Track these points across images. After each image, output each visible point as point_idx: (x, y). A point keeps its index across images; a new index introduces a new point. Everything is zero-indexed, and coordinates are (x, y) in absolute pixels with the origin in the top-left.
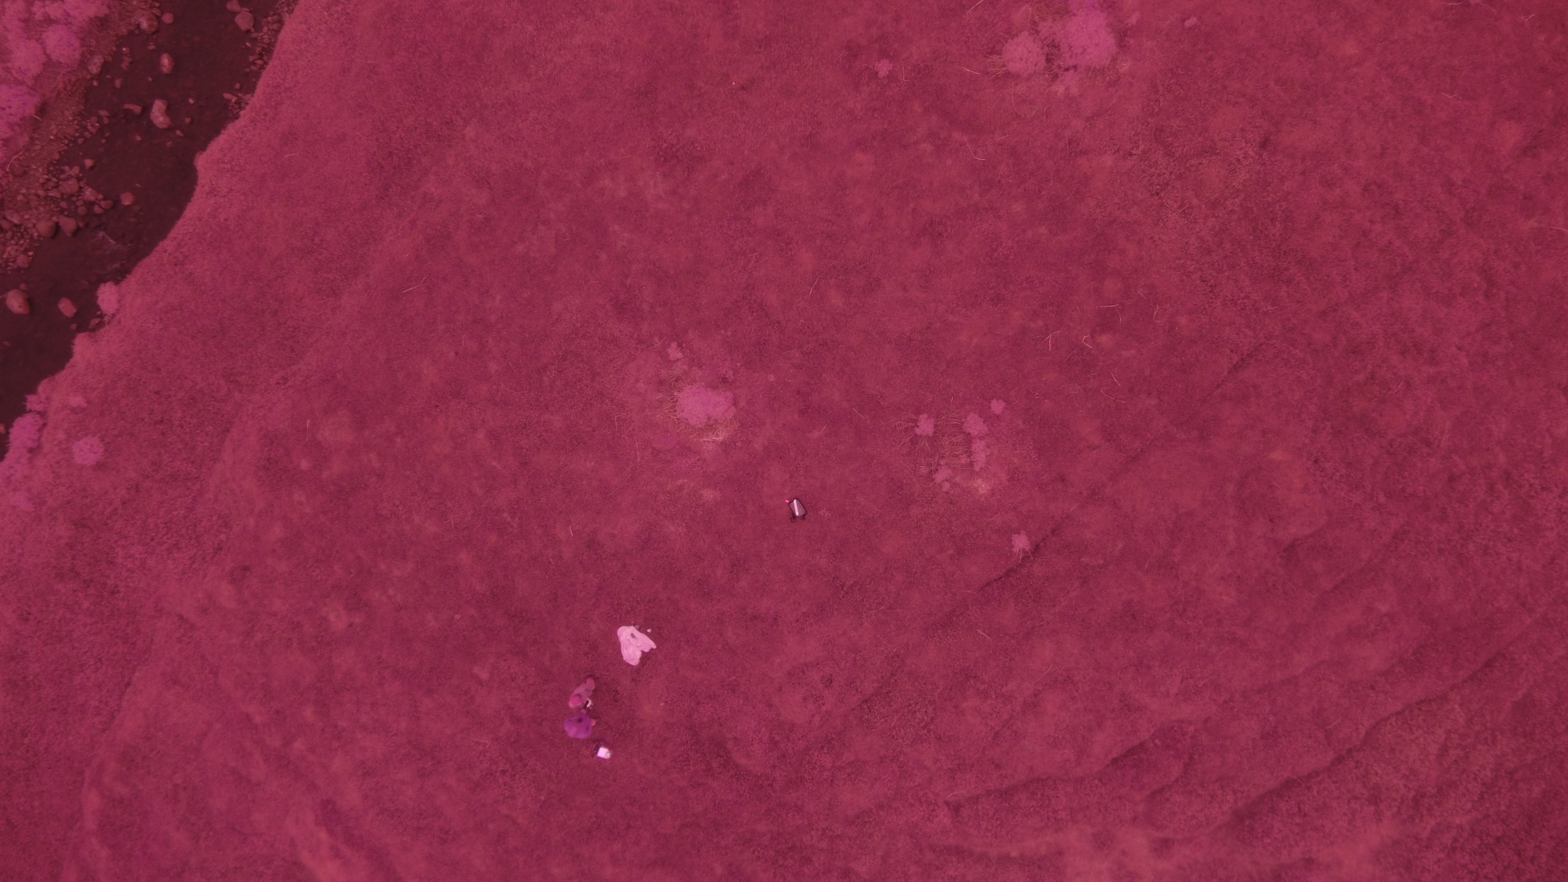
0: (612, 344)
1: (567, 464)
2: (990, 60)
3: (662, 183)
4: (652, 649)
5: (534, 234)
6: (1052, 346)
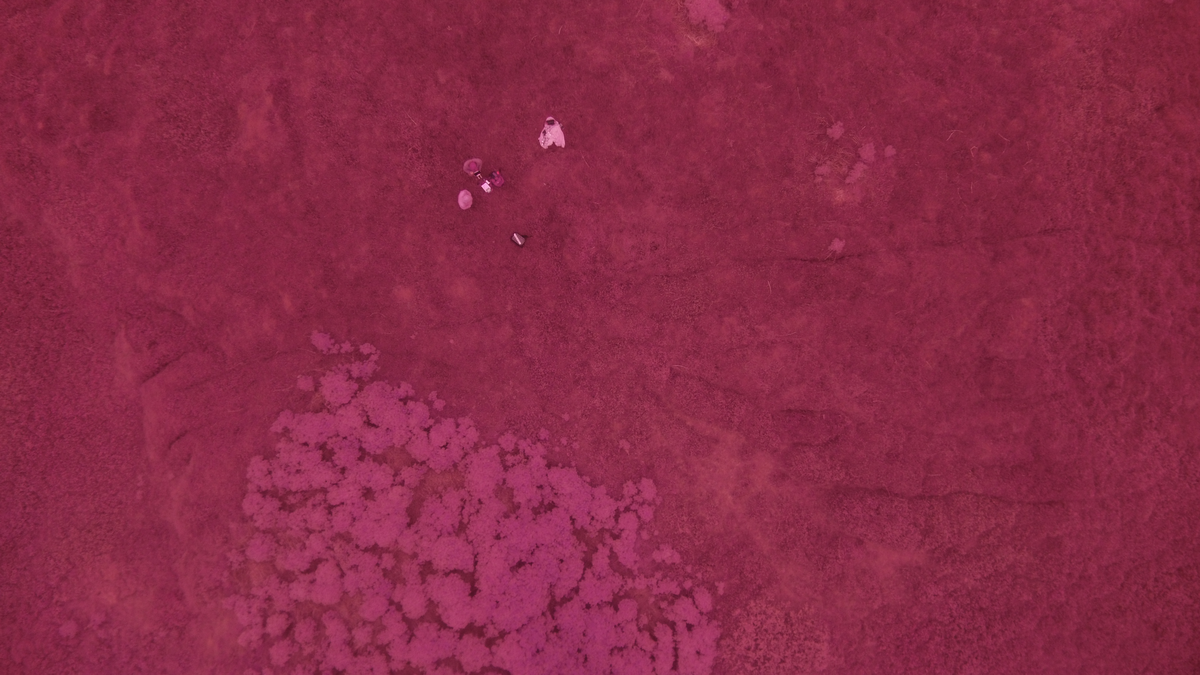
6: (951, 138)
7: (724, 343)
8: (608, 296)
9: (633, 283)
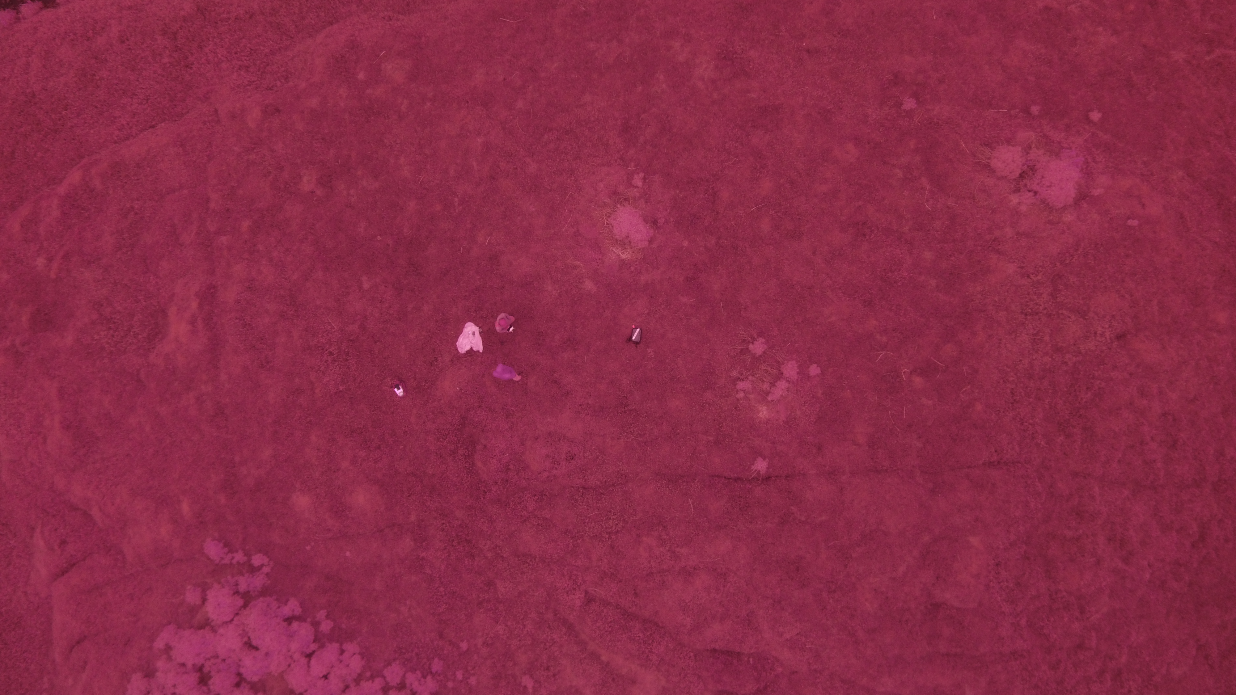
0: (603, 147)
1: (518, 199)
2: (982, 149)
3: (712, 70)
4: (478, 351)
5: (608, 43)
6: (880, 360)
7: (642, 566)
8: (519, 507)
9: (547, 494)
